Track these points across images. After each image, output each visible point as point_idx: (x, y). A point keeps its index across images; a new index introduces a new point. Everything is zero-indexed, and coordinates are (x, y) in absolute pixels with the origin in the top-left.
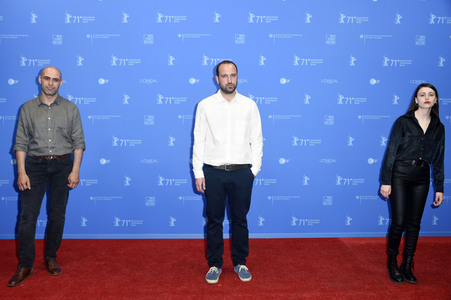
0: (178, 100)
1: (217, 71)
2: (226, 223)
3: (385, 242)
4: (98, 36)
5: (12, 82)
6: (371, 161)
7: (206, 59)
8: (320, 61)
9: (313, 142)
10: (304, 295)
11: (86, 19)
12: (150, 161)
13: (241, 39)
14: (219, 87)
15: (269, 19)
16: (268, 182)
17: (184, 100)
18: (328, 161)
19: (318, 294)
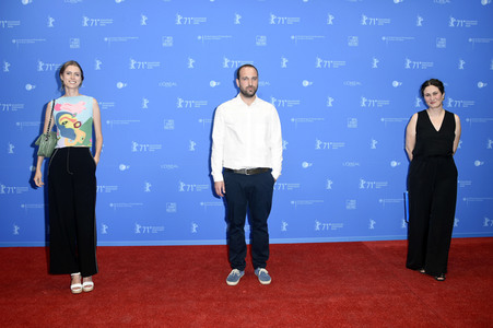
0: (198, 104)
1: (238, 75)
2: (247, 228)
3: (406, 245)
4: (115, 39)
5: (29, 87)
6: (394, 164)
7: (227, 61)
8: (343, 63)
9: (336, 146)
10: (330, 300)
11: (104, 22)
12: (171, 167)
13: (262, 41)
14: (240, 90)
15: (291, 21)
16: (291, 186)
17: (205, 103)
18: (352, 164)
19: (344, 299)
